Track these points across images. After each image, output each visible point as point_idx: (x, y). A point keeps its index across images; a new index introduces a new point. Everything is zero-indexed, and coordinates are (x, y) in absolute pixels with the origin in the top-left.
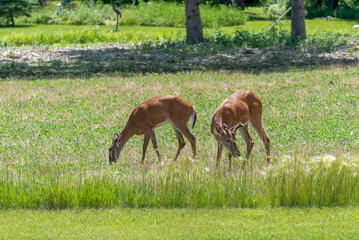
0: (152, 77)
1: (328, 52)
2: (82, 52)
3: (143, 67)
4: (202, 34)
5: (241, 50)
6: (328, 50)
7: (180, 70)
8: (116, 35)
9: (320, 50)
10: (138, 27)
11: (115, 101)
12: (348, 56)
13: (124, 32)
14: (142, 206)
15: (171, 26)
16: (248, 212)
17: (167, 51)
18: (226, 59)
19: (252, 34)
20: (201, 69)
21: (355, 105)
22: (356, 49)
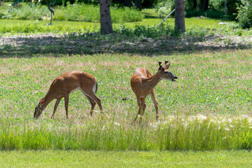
0: (76, 57)
1: (201, 41)
2: (26, 39)
3: (69, 50)
4: (111, 27)
5: (139, 39)
6: (201, 40)
7: (95, 53)
8: (50, 27)
9: (195, 40)
10: (66, 22)
11: (49, 74)
12: (215, 45)
13: (56, 25)
14: (68, 149)
15: (90, 21)
16: (144, 154)
17: (86, 39)
18: (129, 45)
19: (147, 28)
20: (110, 52)
21: (219, 79)
22: (221, 40)
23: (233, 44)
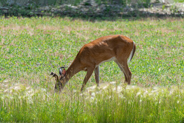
0: (13, 20)
1: (146, 7)
3: (5, 11)
5: (82, 3)
7: (34, 15)
9: (140, 6)
12: (160, 12)
18: (70, 9)
20: (50, 16)
21: (163, 48)
22: (166, 7)
23: (178, 12)
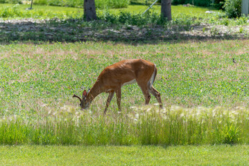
0: (56, 45)
1: (187, 30)
2: (4, 24)
3: (50, 37)
4: (95, 13)
5: (124, 27)
6: (187, 29)
7: (78, 40)
8: (30, 11)
9: (181, 29)
10: (47, 7)
11: (28, 63)
12: (200, 34)
13: (36, 9)
14: (45, 144)
15: (73, 6)
16: (125, 149)
17: (69, 26)
18: (113, 33)
19: (132, 15)
20: (93, 40)
21: (204, 70)
22: (207, 29)
23: (219, 34)
